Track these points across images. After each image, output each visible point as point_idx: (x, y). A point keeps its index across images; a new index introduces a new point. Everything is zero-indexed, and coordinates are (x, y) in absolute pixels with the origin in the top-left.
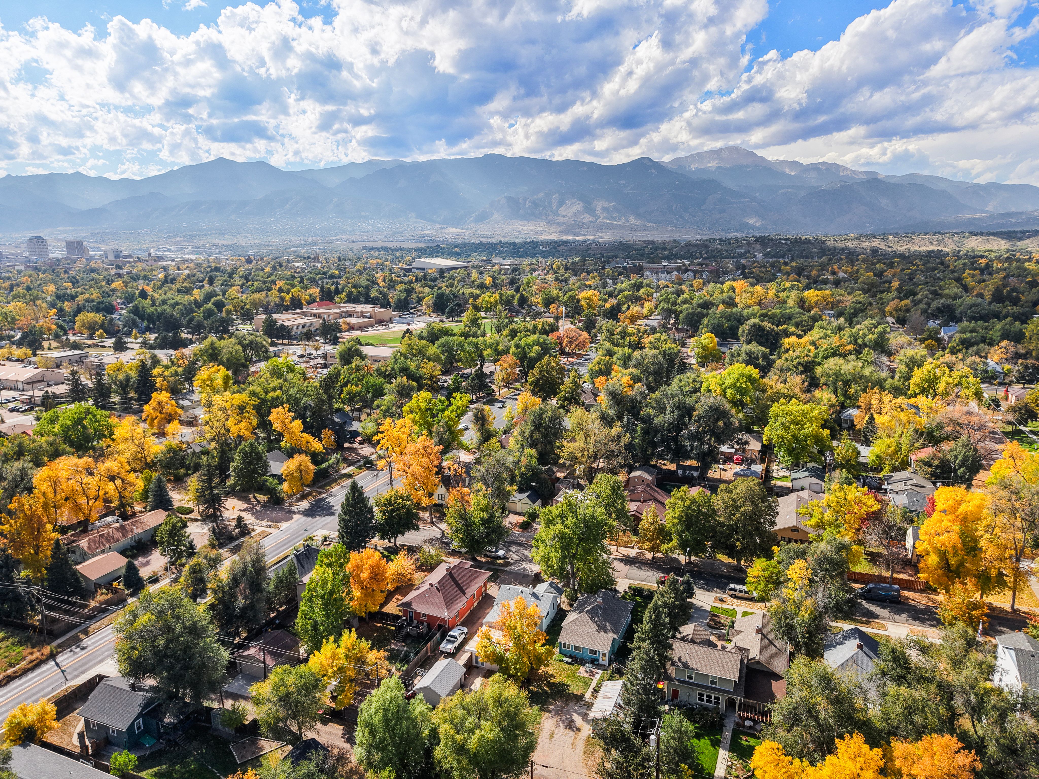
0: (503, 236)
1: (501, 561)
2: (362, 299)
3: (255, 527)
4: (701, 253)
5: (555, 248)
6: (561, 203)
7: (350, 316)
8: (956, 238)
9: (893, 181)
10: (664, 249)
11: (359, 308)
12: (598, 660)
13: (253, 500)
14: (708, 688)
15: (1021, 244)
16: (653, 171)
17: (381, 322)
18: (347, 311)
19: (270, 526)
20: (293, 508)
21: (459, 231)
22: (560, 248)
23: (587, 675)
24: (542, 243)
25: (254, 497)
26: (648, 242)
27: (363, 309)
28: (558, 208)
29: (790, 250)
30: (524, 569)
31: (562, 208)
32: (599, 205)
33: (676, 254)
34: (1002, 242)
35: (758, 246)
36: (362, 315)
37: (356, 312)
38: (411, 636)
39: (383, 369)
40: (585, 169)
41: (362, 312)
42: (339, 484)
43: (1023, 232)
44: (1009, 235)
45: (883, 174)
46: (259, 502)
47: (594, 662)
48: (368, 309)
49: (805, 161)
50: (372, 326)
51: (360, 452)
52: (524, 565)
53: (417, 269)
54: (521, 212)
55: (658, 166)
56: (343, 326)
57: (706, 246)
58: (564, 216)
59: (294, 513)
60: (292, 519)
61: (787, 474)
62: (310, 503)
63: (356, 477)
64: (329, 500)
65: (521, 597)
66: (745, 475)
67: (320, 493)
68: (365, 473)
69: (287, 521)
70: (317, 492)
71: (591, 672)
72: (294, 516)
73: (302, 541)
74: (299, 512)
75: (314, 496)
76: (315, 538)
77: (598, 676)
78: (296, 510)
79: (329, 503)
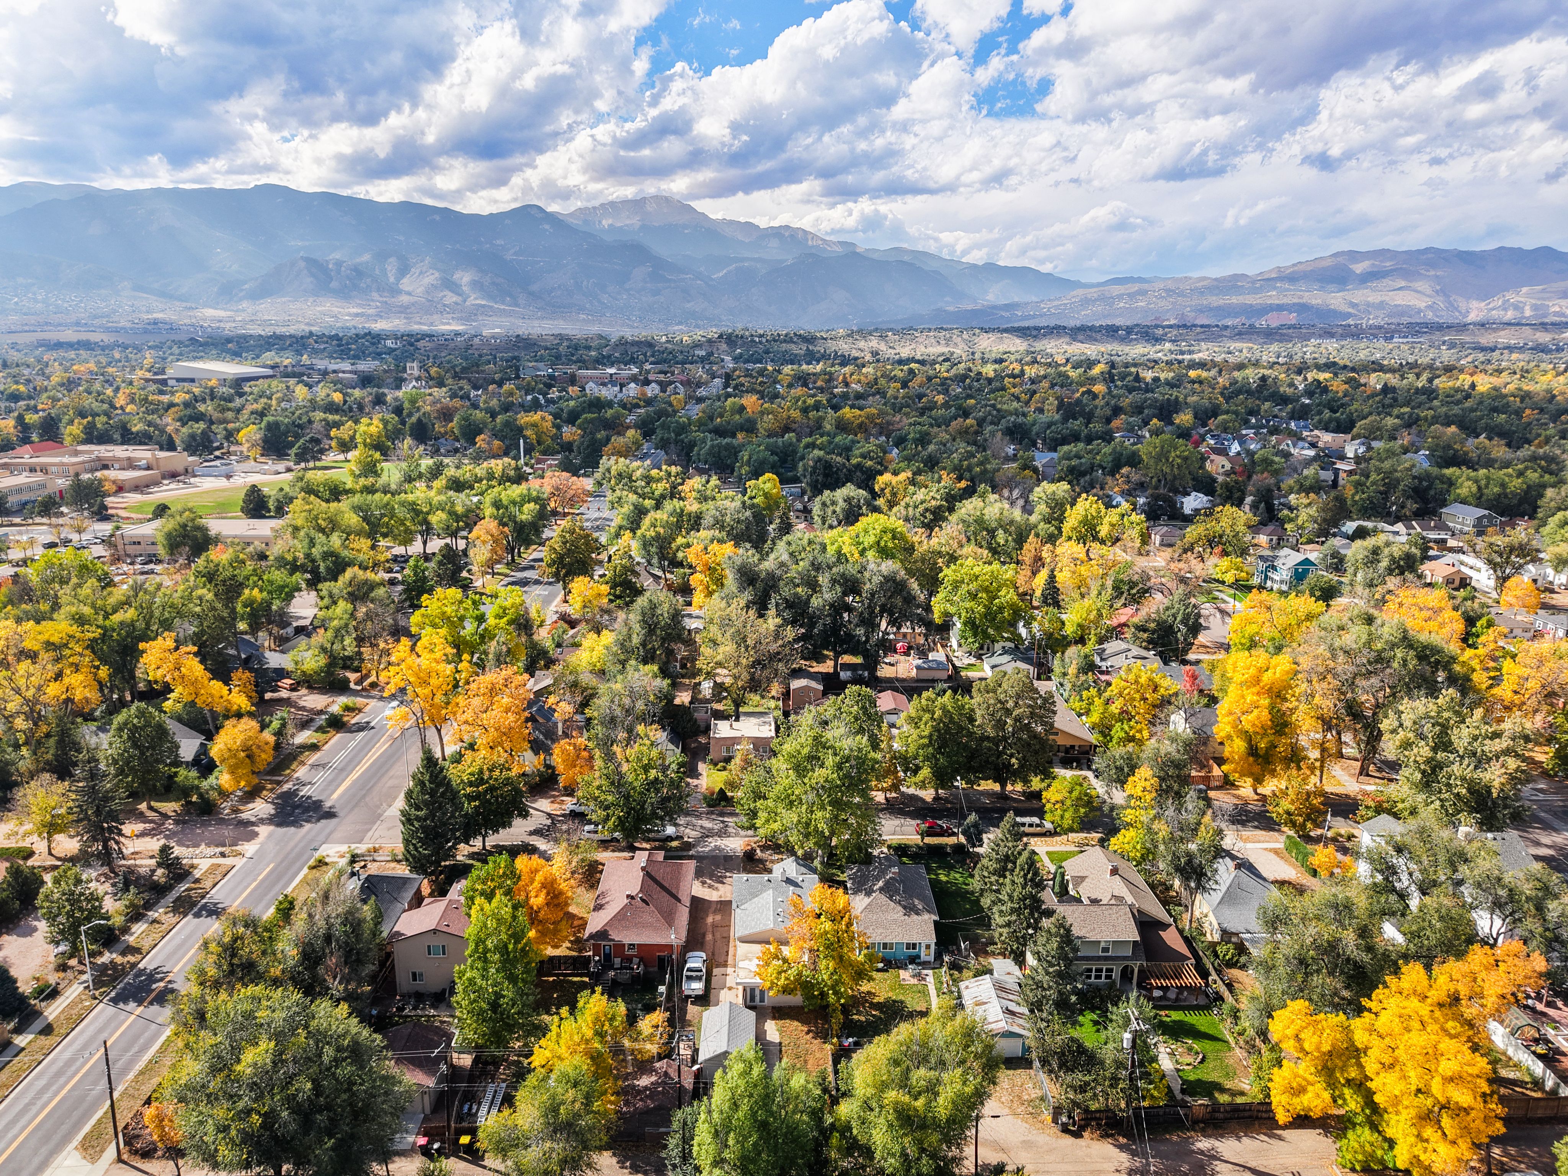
0: (308, 324)
1: (675, 844)
2: (117, 436)
3: (195, 861)
4: (645, 355)
5: (412, 345)
6: (403, 271)
7: (106, 467)
8: (965, 336)
9: (875, 256)
10: (589, 348)
11: (120, 451)
12: (919, 957)
13: (150, 814)
14: (1099, 958)
15: (1039, 345)
16: (547, 227)
17: (173, 476)
18: (99, 459)
19: (223, 855)
20: (244, 816)
21: (221, 314)
22: (420, 344)
23: (914, 981)
24: (388, 337)
25: (151, 808)
26: (561, 337)
27: (132, 455)
28: (398, 280)
29: (767, 352)
30: (717, 848)
31: (405, 280)
32: (464, 278)
33: (609, 356)
34: (1018, 341)
35: (724, 346)
36: (130, 464)
37: (118, 460)
38: (620, 984)
39: (289, 558)
40: (437, 218)
41: (129, 459)
42: (302, 763)
43: (1038, 329)
44: (1023, 332)
46: (165, 816)
47: (914, 960)
48: (142, 454)
49: (762, 223)
50: (157, 483)
51: (302, 703)
52: (714, 842)
53: (179, 380)
54: (334, 284)
55: (552, 218)
56: (107, 486)
57: (652, 346)
58: (409, 294)
59: (253, 824)
60: (256, 834)
61: (972, 660)
62: (272, 803)
63: (326, 747)
64: (304, 791)
65: (774, 889)
66: (930, 668)
67: (279, 783)
68: (338, 738)
69: (248, 840)
70: (272, 782)
71: (918, 976)
72: (256, 829)
73: (305, 870)
74: (262, 821)
75: (271, 790)
76: (327, 860)
77: (930, 979)
78: (253, 819)
79: (309, 797)
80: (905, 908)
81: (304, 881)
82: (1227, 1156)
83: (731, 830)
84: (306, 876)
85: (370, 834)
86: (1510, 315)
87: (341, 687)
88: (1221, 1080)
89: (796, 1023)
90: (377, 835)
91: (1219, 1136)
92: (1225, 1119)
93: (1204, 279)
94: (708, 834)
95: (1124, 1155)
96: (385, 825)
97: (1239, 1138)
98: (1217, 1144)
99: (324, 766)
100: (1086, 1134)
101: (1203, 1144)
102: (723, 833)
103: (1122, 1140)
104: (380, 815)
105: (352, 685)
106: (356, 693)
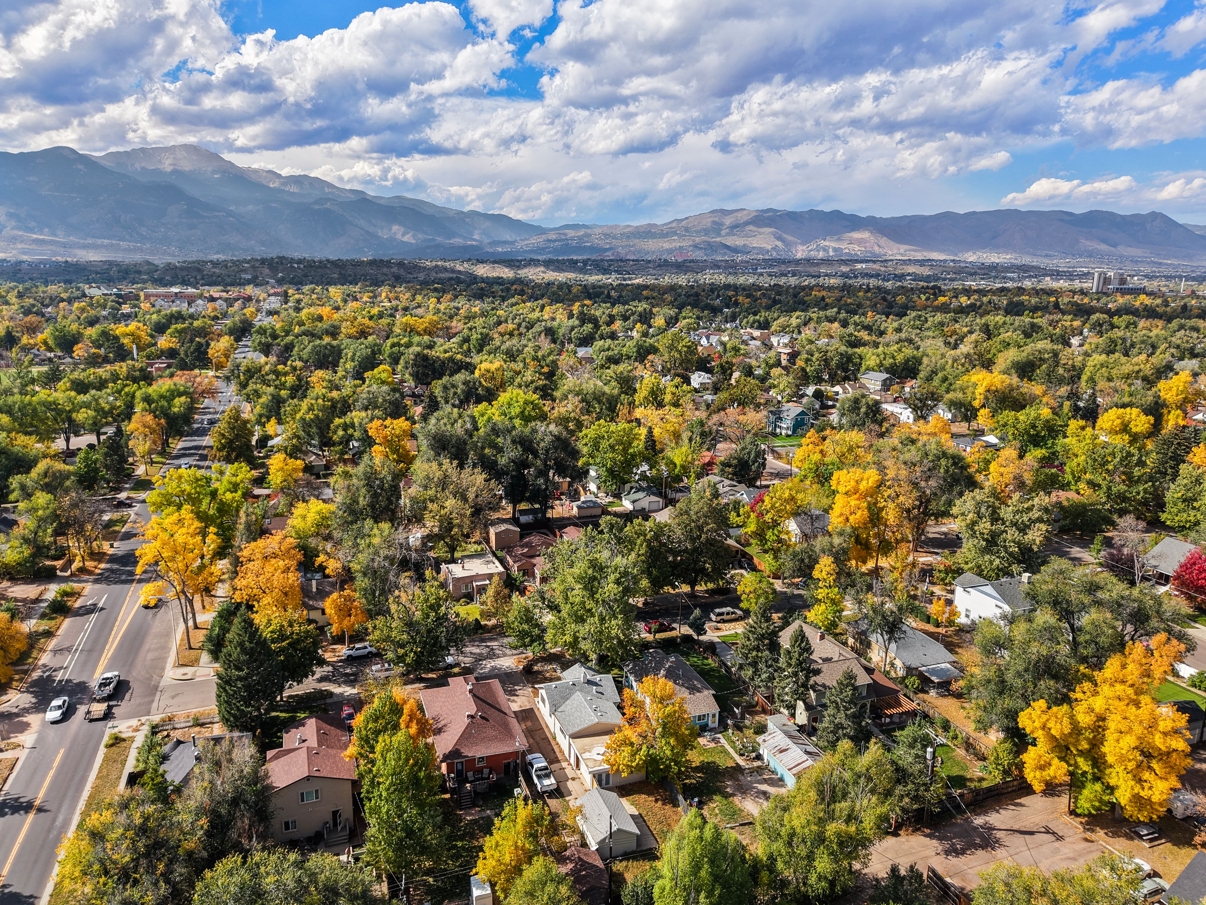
1: (457, 670)
12: (707, 725)
16: (81, 167)
23: (712, 745)
30: (494, 668)
38: (479, 794)
42: (42, 650)
45: (371, 192)
47: (704, 728)
49: (285, 172)
51: (11, 595)
52: (489, 664)
55: (85, 159)
57: (199, 270)
59: (17, 715)
60: (27, 725)
61: (611, 499)
62: (28, 692)
63: (59, 632)
64: (59, 676)
65: (580, 690)
66: (588, 507)
67: (26, 672)
68: (67, 623)
69: (22, 732)
70: (17, 672)
71: (715, 740)
72: (25, 719)
73: (102, 751)
74: (26, 711)
75: (21, 680)
76: (123, 736)
77: (723, 741)
78: (15, 710)
79: (68, 681)
80: (687, 688)
81: (106, 759)
82: (998, 825)
83: (497, 652)
84: (106, 755)
85: (155, 705)
86: (821, 255)
87: (49, 576)
88: (961, 773)
89: (643, 796)
90: (162, 704)
91: (985, 813)
92: (984, 800)
93: (629, 226)
94: (479, 658)
95: (934, 841)
96: (166, 695)
97: (998, 811)
98: (987, 819)
99: (68, 649)
100: (901, 832)
101: (979, 821)
102: (492, 655)
103: (928, 831)
104: (156, 688)
105: (59, 573)
106: (65, 580)
